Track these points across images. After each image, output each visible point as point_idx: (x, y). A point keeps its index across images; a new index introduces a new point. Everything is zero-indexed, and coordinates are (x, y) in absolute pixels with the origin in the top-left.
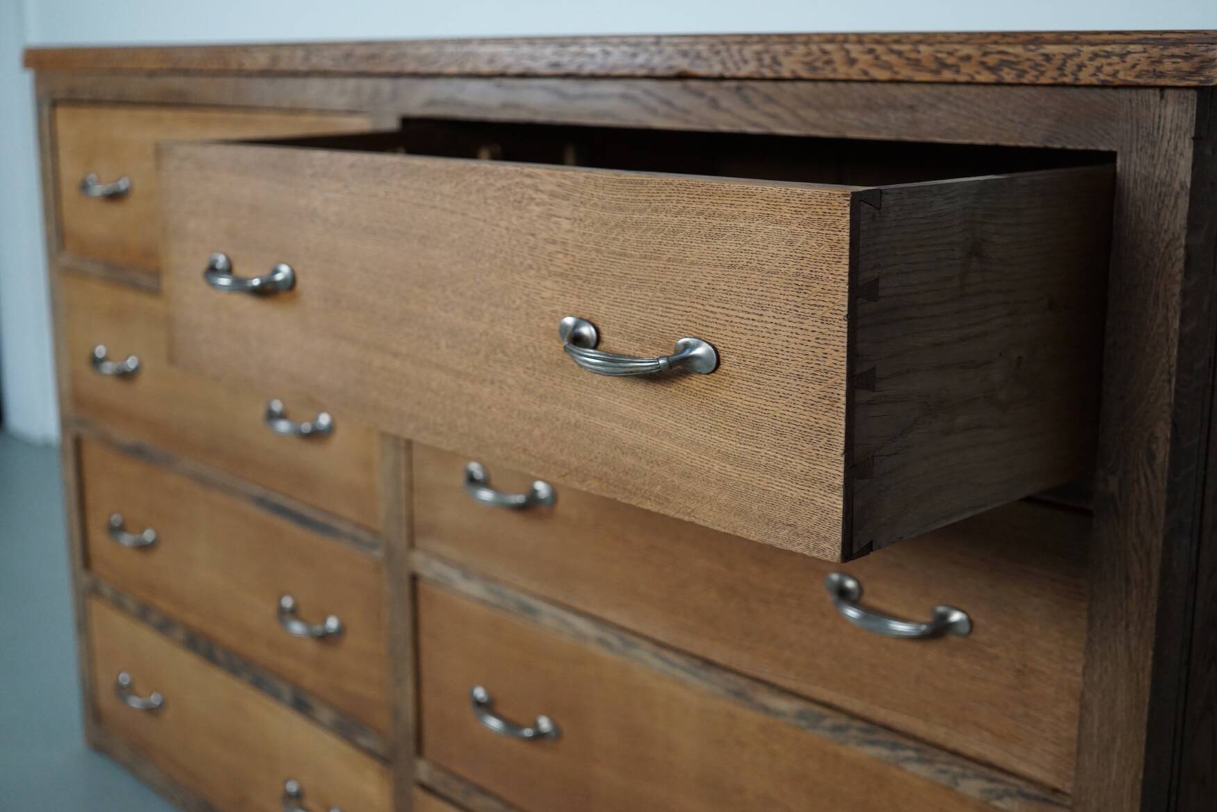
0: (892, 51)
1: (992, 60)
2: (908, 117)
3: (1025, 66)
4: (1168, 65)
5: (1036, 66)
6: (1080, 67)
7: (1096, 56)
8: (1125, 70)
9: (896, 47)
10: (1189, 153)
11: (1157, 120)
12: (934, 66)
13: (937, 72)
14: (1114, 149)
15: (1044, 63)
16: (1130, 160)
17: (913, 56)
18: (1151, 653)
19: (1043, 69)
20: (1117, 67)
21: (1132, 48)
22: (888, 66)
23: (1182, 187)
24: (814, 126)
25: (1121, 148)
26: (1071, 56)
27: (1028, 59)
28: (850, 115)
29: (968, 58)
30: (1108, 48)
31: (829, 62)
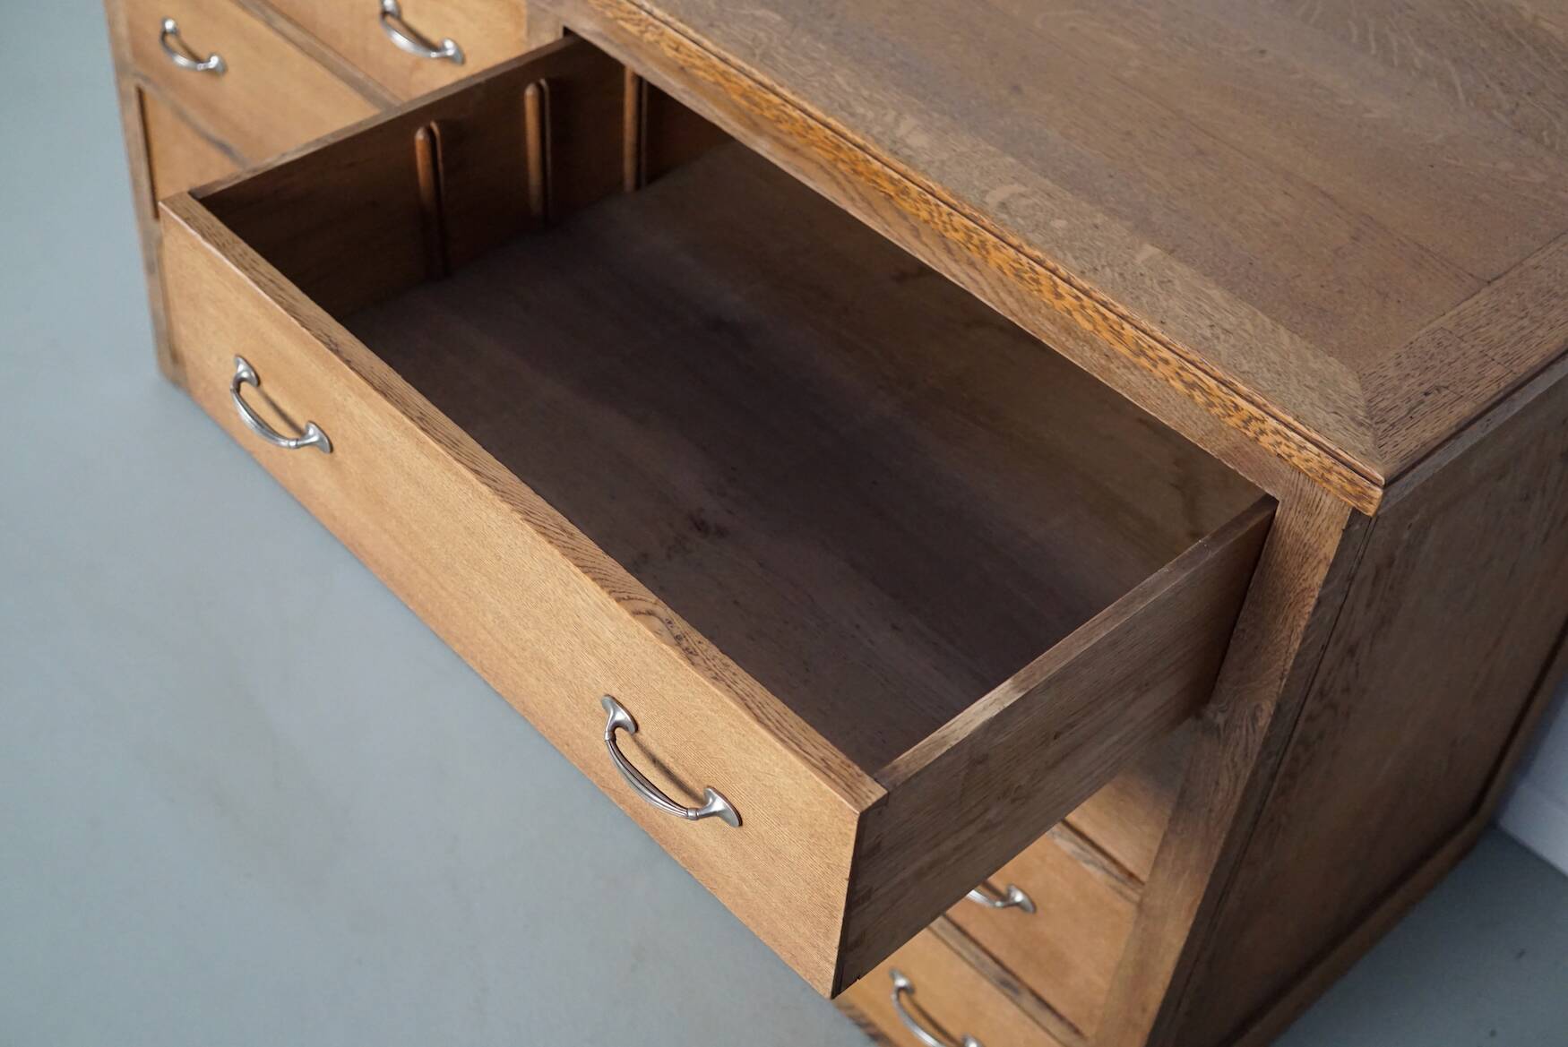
0: (1098, 311)
1: (1187, 377)
2: (1103, 362)
3: (1216, 401)
4: (1334, 478)
5: (1225, 406)
6: (1263, 432)
7: (1277, 432)
8: (1299, 458)
10: (1337, 538)
11: (1317, 499)
12: (1133, 348)
14: (1278, 499)
15: (1232, 409)
16: (1288, 515)
17: (1116, 327)
18: (1224, 836)
19: (1231, 413)
20: (1293, 453)
21: (1309, 445)
22: (1090, 319)
23: (1325, 558)
24: (1013, 314)
25: (1283, 501)
26: (1257, 419)
27: (1218, 397)
28: (1048, 325)
29: (1166, 362)
30: (1291, 434)
31: (1037, 281)
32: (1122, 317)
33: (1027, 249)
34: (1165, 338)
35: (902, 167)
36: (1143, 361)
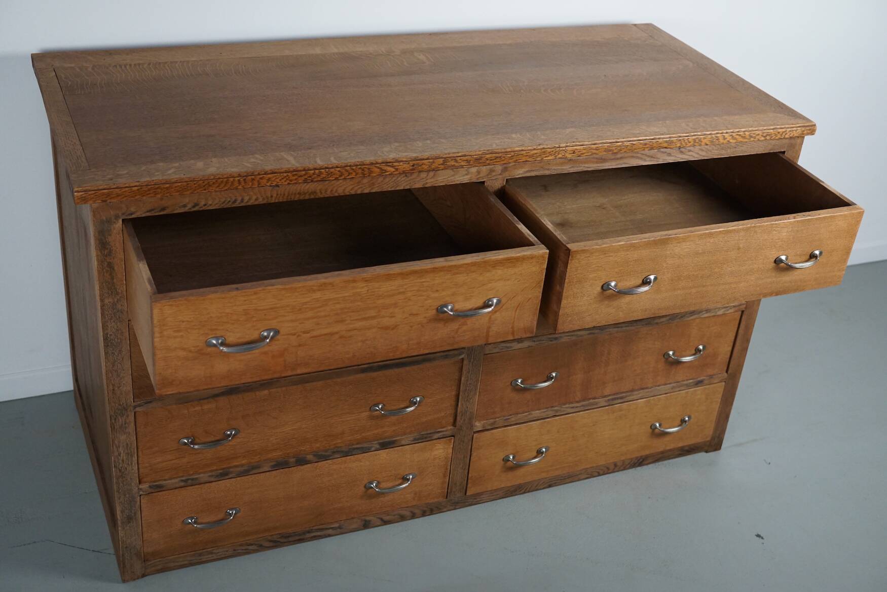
0: (737, 135)
1: (765, 135)
2: (734, 150)
4: (805, 132)
5: (776, 135)
6: (786, 134)
7: (790, 131)
9: (739, 133)
13: (750, 139)
14: (786, 151)
17: (744, 135)
20: (794, 133)
21: (798, 128)
22: (735, 139)
24: (704, 156)
26: (784, 132)
28: (716, 152)
29: (758, 135)
31: (718, 139)
32: (744, 131)
33: (713, 132)
34: (757, 129)
35: (668, 136)
36: (752, 139)
